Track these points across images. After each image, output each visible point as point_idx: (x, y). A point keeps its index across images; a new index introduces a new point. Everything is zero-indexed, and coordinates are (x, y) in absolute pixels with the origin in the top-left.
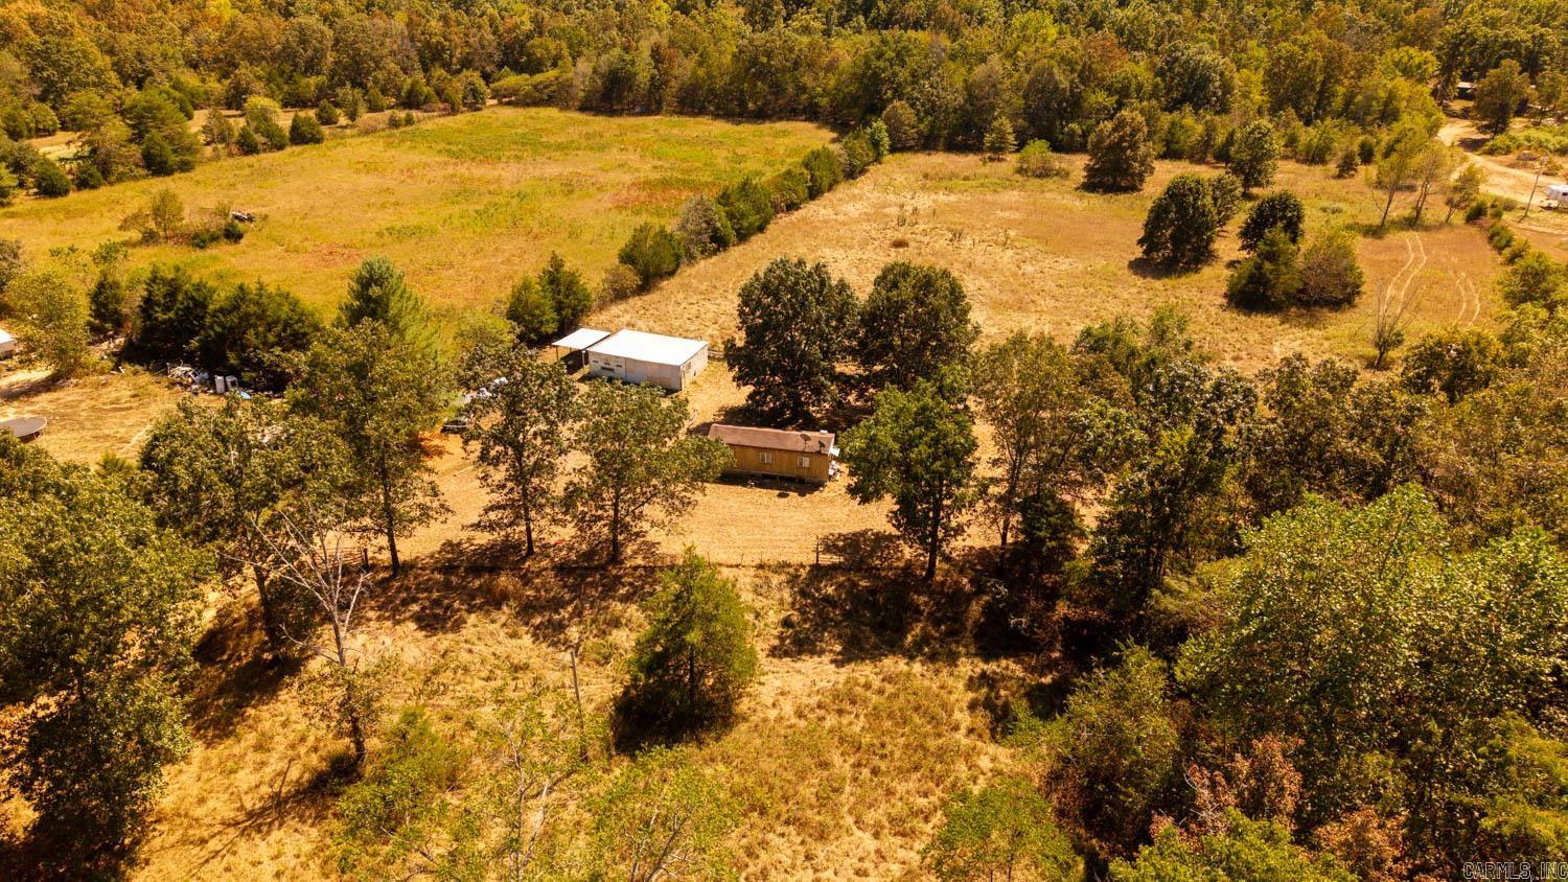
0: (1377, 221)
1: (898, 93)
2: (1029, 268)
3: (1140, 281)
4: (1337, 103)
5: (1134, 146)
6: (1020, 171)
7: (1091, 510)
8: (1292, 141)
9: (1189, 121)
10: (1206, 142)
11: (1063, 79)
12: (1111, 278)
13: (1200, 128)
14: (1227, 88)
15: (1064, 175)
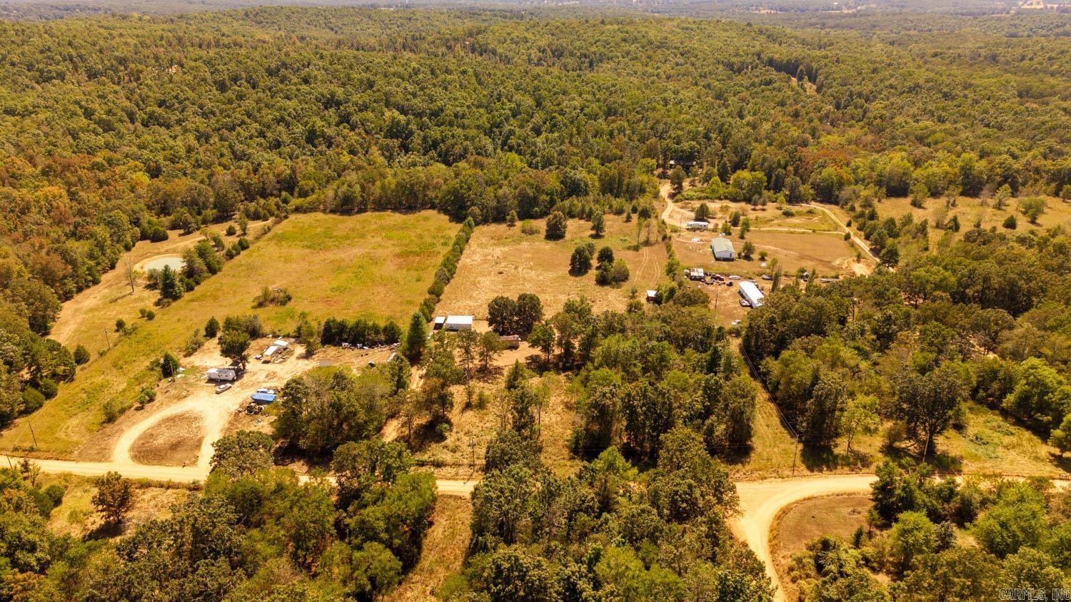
0: (636, 244)
1: (473, 204)
2: (541, 278)
3: (573, 278)
4: (624, 188)
5: (561, 224)
6: (523, 231)
7: (576, 343)
8: (611, 207)
9: (575, 202)
10: (583, 211)
11: (530, 192)
12: (563, 278)
13: (580, 205)
14: (586, 185)
15: (538, 232)
